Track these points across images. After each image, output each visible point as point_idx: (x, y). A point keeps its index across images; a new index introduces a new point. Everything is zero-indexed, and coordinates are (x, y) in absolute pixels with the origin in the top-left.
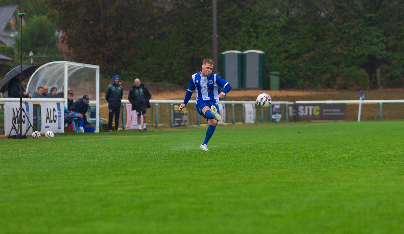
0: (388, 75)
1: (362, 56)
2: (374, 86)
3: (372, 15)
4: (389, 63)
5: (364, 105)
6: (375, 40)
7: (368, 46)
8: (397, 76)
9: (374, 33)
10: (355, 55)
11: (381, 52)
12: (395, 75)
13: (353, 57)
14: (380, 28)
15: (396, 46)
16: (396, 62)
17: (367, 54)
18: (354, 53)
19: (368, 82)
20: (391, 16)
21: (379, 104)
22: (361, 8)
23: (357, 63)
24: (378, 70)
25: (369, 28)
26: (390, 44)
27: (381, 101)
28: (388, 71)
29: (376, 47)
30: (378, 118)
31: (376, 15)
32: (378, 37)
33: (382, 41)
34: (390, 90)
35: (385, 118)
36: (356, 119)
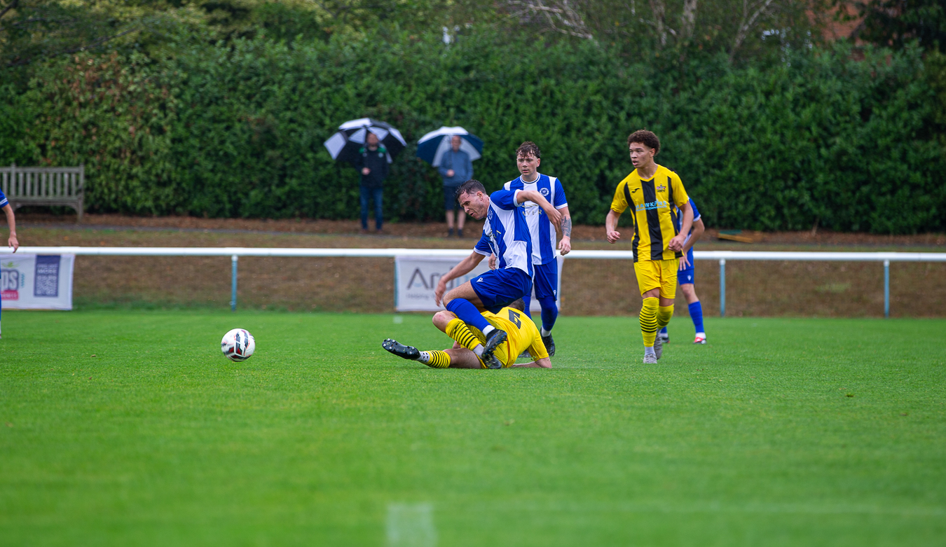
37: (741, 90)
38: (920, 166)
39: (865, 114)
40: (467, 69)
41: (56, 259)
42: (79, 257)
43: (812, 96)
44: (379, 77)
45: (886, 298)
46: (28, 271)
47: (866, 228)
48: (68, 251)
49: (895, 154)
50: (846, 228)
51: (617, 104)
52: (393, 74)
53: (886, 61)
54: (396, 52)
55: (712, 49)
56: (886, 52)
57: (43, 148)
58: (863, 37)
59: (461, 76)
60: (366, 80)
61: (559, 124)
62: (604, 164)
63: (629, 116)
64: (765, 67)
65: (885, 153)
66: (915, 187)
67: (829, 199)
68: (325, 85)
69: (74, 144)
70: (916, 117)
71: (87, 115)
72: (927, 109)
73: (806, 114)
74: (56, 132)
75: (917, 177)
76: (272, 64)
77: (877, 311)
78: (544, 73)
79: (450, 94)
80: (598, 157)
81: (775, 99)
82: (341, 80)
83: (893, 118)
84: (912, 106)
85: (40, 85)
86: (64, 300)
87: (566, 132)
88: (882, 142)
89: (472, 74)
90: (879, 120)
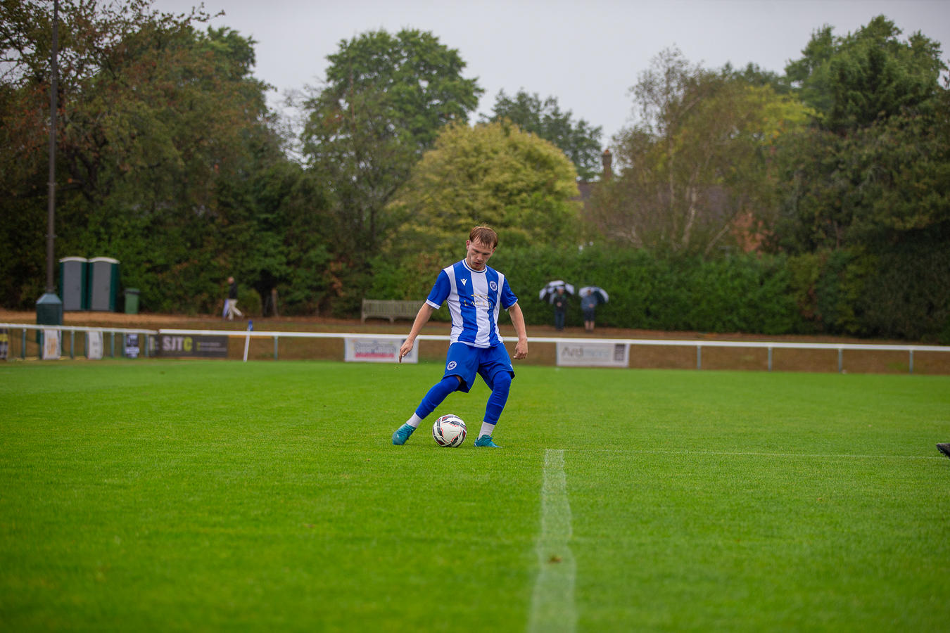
0: (288, 299)
1: (253, 271)
2: (268, 312)
3: (268, 216)
4: (289, 283)
5: (253, 339)
6: (272, 250)
7: (262, 259)
8: (300, 301)
9: (271, 240)
10: (243, 270)
11: (278, 267)
12: (297, 299)
13: (241, 273)
14: (279, 233)
15: (300, 259)
16: (299, 281)
17: (259, 268)
18: (243, 266)
19: (260, 307)
20: (294, 218)
21: (273, 338)
22: (253, 206)
23: (245, 280)
24: (274, 292)
25: (264, 233)
26: (292, 257)
27: (276, 334)
28: (287, 293)
29: (273, 259)
30: (271, 357)
31: (274, 216)
32: (275, 246)
33: (282, 253)
34: (289, 319)
35: (281, 357)
36: (241, 357)
37: (708, 272)
38: (785, 307)
39: (762, 283)
40: (589, 261)
43: (739, 275)
44: (551, 264)
45: (770, 363)
47: (761, 332)
49: (775, 300)
50: (753, 332)
51: (654, 277)
53: (772, 261)
54: (559, 252)
55: (695, 255)
56: (771, 256)
57: (406, 293)
58: (761, 250)
59: (587, 264)
60: (545, 265)
61: (629, 285)
62: (648, 303)
63: (660, 282)
64: (719, 261)
65: (770, 300)
66: (782, 315)
67: (745, 320)
68: (527, 267)
69: (419, 291)
70: (783, 285)
71: (424, 279)
72: (788, 282)
73: (736, 283)
74: (412, 286)
75: (783, 311)
76: (505, 258)
77: (765, 368)
78: (623, 263)
79: (581, 272)
80: (646, 300)
81: (723, 276)
82: (534, 265)
83: (774, 285)
84: (782, 280)
85: (405, 266)
87: (632, 289)
88: (769, 295)
89: (592, 264)
90: (768, 286)
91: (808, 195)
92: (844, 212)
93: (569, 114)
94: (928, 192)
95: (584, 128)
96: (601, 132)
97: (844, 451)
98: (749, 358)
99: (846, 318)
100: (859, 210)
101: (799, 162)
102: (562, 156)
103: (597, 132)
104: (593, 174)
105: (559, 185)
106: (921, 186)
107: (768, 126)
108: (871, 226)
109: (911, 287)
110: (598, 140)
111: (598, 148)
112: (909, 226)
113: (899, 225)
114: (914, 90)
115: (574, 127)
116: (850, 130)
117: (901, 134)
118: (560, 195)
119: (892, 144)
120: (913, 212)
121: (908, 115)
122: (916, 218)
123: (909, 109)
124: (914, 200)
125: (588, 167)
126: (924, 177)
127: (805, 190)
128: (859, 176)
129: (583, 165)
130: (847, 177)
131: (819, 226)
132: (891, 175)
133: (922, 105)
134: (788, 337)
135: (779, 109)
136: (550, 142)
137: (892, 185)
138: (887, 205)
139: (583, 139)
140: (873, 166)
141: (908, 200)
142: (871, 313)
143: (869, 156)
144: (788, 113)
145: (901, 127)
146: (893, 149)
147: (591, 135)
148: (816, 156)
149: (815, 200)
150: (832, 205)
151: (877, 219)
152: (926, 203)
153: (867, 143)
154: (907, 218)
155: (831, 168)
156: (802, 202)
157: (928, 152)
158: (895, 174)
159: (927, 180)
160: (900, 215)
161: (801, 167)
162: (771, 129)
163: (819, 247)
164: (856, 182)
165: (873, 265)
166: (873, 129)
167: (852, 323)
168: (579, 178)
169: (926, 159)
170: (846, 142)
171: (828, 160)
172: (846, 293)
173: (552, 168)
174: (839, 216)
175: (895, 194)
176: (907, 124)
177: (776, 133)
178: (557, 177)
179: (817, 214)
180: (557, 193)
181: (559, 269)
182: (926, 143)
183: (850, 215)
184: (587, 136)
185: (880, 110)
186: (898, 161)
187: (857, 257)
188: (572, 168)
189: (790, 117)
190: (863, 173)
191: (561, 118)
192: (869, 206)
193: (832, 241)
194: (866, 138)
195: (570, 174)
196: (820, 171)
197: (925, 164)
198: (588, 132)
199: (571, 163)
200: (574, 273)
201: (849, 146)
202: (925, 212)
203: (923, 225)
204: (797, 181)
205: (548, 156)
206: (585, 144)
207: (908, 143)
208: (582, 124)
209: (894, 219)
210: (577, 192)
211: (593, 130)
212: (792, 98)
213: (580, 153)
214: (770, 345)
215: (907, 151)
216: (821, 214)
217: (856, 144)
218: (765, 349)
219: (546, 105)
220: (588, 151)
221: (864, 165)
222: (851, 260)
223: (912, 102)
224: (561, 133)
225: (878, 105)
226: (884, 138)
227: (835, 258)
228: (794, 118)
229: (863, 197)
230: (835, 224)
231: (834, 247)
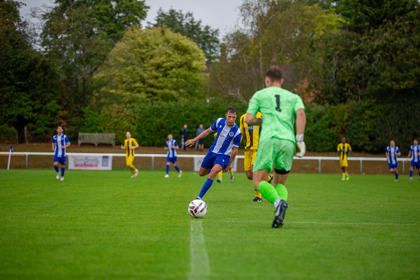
0: (34, 132)
1: (13, 116)
2: (22, 140)
3: (22, 83)
4: (35, 123)
5: (13, 156)
6: (24, 103)
7: (18, 108)
8: (41, 134)
9: (23, 97)
10: (7, 115)
11: (28, 113)
12: (40, 132)
13: (5, 117)
14: (28, 93)
15: (41, 109)
16: (40, 121)
17: (16, 114)
18: (6, 113)
19: (17, 137)
20: (37, 84)
21: (25, 155)
22: (13, 77)
23: (8, 122)
24: (26, 128)
25: (19, 93)
26: (36, 107)
27: (27, 153)
28: (33, 129)
29: (24, 109)
30: (24, 167)
31: (25, 83)
32: (26, 101)
33: (30, 105)
34: (35, 144)
35: (30, 167)
36: (6, 168)
38: (329, 135)
39: (315, 122)
40: (213, 109)
41: (107, 157)
42: (114, 157)
44: (190, 111)
45: (320, 169)
46: (100, 160)
47: (315, 151)
48: (111, 155)
49: (322, 132)
50: (310, 151)
52: (195, 110)
53: (320, 108)
54: (195, 105)
56: (320, 106)
57: (105, 129)
58: (314, 102)
59: (211, 111)
60: (187, 112)
65: (320, 131)
66: (327, 140)
68: (176, 113)
69: (112, 127)
70: (328, 123)
71: (116, 120)
72: (330, 120)
74: (108, 125)
75: (328, 138)
76: (163, 108)
77: (317, 172)
79: (208, 116)
82: (180, 112)
83: (322, 123)
84: (327, 120)
85: (104, 113)
86: (109, 167)
88: (319, 129)
89: (214, 111)
90: (318, 123)
91: (342, 69)
92: (363, 79)
93: (200, 22)
94: (414, 67)
95: (209, 30)
96: (219, 32)
97: (367, 221)
98: (308, 166)
99: (364, 142)
100: (372, 78)
101: (336, 50)
102: (196, 47)
103: (216, 31)
104: (214, 58)
105: (195, 64)
106: (410, 63)
107: (318, 28)
108: (379, 87)
109: (403, 123)
110: (217, 37)
111: (217, 42)
112: (402, 87)
113: (396, 87)
114: (404, 6)
115: (202, 30)
116: (366, 31)
117: (397, 33)
118: (195, 70)
119: (392, 38)
120: (405, 79)
121: (401, 21)
122: (406, 82)
123: (401, 17)
124: (405, 71)
125: (212, 53)
126: (411, 58)
127: (340, 67)
128: (372, 58)
129: (208, 52)
130: (365, 58)
131: (347, 88)
132: (391, 56)
133: (408, 14)
134: (330, 153)
135: (324, 18)
136: (189, 38)
137: (392, 63)
138: (388, 74)
139: (208, 37)
140: (381, 52)
141: (402, 72)
142: (379, 139)
143: (378, 46)
144: (329, 20)
145: (397, 28)
146: (392, 41)
147: (213, 34)
148: (347, 46)
149: (346, 72)
150: (356, 75)
151: (383, 83)
152: (412, 73)
153: (377, 38)
154: (401, 82)
155: (354, 53)
156: (338, 73)
157: (413, 42)
158: (394, 56)
159: (413, 59)
160: (397, 81)
161: (337, 52)
162: (319, 30)
163: (348, 100)
164: (370, 61)
165: (381, 110)
166: (381, 29)
167: (369, 145)
168: (206, 60)
169: (413, 47)
170: (364, 38)
171: (353, 48)
172: (364, 127)
173: (190, 54)
174: (360, 82)
175: (394, 68)
176: (400, 26)
177: (322, 33)
178: (193, 59)
179: (346, 80)
180: (193, 68)
181: (195, 114)
182: (412, 38)
183: (366, 81)
184: (210, 35)
185: (383, 19)
186: (395, 49)
187: (371, 106)
188: (202, 54)
189: (330, 23)
190: (374, 56)
191: (195, 24)
192: (379, 75)
193: (357, 97)
194: (375, 35)
195: (201, 57)
196: (348, 55)
197: (411, 50)
198: (211, 32)
199: (202, 51)
200: (204, 116)
201: (366, 40)
202: (412, 78)
203: (411, 86)
204: (335, 62)
205: (187, 47)
206: (209, 39)
207: (401, 38)
208: (207, 28)
209: (393, 83)
210: (205, 67)
211: (214, 31)
212: (331, 11)
213: (207, 45)
214: (320, 158)
215: (401, 42)
216: (349, 81)
217: (370, 39)
218: (317, 161)
219: (186, 17)
220: (211, 44)
221: (375, 51)
222: (368, 108)
223: (402, 13)
224: (195, 33)
225: (382, 15)
226: (386, 35)
227: (358, 107)
228: (333, 23)
229: (374, 70)
230: (358, 86)
231: (357, 100)
